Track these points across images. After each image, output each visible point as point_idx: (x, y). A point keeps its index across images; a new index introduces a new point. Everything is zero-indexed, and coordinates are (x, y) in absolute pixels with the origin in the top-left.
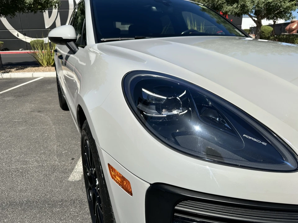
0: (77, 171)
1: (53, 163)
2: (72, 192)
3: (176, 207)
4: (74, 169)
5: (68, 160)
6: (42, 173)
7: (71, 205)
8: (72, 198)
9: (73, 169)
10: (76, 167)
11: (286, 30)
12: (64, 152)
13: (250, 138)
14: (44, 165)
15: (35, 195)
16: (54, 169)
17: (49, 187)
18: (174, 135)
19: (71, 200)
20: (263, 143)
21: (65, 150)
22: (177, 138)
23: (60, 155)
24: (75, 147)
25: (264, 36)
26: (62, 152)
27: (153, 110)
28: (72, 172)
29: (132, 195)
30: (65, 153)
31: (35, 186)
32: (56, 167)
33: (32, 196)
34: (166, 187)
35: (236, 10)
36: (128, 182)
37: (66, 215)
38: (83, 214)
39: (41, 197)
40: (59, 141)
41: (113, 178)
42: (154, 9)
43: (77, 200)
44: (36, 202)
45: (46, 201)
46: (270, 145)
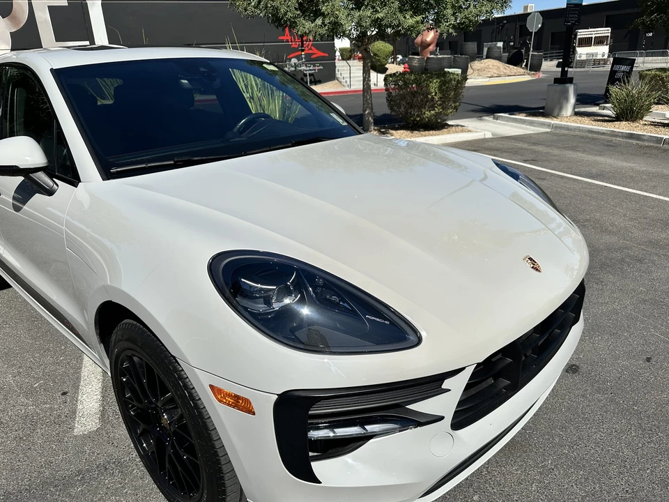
0: (86, 413)
1: (23, 411)
2: (93, 453)
3: (310, 412)
4: (78, 412)
5: (54, 399)
6: (8, 437)
7: (102, 474)
8: (98, 463)
9: (74, 412)
10: (80, 407)
11: (417, 44)
12: (36, 385)
13: (373, 318)
14: (5, 421)
15: (17, 478)
16: (31, 422)
17: (39, 458)
18: (293, 331)
19: (97, 467)
20: (386, 322)
21: (38, 379)
22: (297, 334)
23: (30, 393)
24: (57, 369)
25: (379, 63)
26: (32, 387)
27: (260, 304)
28: (74, 419)
29: (254, 414)
30: (40, 386)
31: (8, 465)
32: (35, 418)
33: (12, 483)
34: (297, 393)
35: (323, 31)
36: (247, 401)
37: (99, 493)
38: (132, 481)
39: (32, 480)
40: (13, 365)
41: (220, 401)
42: (186, 83)
43: (109, 463)
44: (26, 489)
45: (47, 482)
46: (392, 323)
